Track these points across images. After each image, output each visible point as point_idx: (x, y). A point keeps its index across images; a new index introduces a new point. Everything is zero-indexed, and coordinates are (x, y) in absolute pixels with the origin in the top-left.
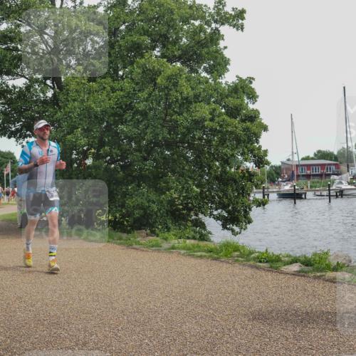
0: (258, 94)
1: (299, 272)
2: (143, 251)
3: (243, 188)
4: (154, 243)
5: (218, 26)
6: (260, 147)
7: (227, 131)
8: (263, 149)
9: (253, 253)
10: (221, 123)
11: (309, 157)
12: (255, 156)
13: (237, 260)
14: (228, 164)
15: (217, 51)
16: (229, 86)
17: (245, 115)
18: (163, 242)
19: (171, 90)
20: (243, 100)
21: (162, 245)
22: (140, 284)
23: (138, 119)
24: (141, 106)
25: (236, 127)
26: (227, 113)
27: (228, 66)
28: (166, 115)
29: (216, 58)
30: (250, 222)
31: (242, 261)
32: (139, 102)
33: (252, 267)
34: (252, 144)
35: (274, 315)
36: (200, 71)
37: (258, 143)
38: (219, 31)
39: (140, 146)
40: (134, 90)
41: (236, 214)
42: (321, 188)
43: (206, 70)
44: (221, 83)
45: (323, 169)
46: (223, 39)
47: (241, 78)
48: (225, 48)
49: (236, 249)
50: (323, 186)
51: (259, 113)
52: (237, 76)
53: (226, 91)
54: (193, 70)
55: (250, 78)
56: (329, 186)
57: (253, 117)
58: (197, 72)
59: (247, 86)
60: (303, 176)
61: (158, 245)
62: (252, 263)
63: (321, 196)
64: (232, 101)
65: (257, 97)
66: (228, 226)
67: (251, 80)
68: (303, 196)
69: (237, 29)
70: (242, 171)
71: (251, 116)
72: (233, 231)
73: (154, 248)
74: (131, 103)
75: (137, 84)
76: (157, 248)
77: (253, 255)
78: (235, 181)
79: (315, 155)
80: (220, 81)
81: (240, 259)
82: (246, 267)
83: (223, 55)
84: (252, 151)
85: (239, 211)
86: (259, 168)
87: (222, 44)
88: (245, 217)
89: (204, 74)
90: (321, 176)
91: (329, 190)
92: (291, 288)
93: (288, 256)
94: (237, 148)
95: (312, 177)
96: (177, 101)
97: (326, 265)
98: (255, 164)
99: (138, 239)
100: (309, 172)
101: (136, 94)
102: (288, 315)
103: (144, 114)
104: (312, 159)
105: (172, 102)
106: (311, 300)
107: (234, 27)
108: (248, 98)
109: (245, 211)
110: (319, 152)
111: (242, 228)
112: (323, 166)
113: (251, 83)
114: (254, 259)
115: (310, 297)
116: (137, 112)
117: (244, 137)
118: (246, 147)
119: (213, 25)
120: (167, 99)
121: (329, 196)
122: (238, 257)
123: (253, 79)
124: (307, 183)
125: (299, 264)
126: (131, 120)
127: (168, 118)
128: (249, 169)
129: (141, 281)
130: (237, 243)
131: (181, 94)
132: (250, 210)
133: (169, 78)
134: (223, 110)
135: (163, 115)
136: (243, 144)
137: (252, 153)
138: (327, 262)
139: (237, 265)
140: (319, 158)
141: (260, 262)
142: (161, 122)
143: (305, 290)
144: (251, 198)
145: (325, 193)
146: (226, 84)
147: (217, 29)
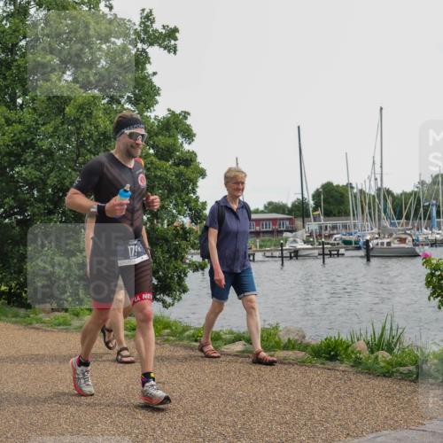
0: (194, 132)
1: (243, 352)
2: (46, 331)
3: (176, 250)
4: (61, 320)
5: (145, 47)
6: (197, 198)
7: (156, 176)
8: (201, 200)
9: (187, 330)
10: (149, 166)
11: (257, 210)
12: (191, 210)
13: (167, 340)
14: (157, 218)
15: (145, 78)
16: (159, 121)
17: (179, 158)
18: (73, 319)
19: (83, 122)
20: (176, 139)
21: (72, 322)
22: (40, 375)
23: (41, 160)
24: (45, 144)
25: (167, 172)
26: (156, 155)
27: (157, 98)
28: (78, 156)
29: (143, 85)
30: (185, 290)
31: (174, 341)
32: (42, 139)
33: (186, 347)
34: (187, 194)
35: (210, 407)
36: (123, 101)
37: (194, 193)
38: (146, 53)
39: (43, 195)
40: (37, 124)
41: (168, 280)
42: (272, 248)
43: (129, 100)
44: (149, 117)
45: (274, 224)
46: (149, 62)
47: (173, 112)
48: (155, 74)
49: (167, 325)
50: (275, 246)
51: (195, 154)
52: (169, 110)
53: (155, 127)
54: (113, 100)
55: (185, 112)
56: (282, 245)
57: (189, 160)
58: (119, 103)
59: (181, 122)
60: (251, 233)
61: (66, 323)
62: (185, 342)
63: (272, 257)
64: (162, 140)
65: (194, 135)
66: (158, 297)
67: (186, 114)
68: (251, 258)
69: (169, 52)
70: (176, 227)
71: (187, 160)
72: (164, 302)
73: (61, 327)
74: (33, 139)
75: (40, 115)
76: (65, 327)
77: (187, 333)
78: (166, 241)
79: (265, 207)
80: (149, 114)
81: (171, 338)
82: (179, 349)
83: (152, 83)
84: (187, 203)
85: (171, 278)
86: (196, 224)
87: (150, 69)
88: (179, 285)
89: (128, 106)
90: (271, 233)
91: (282, 250)
92: (233, 373)
93: (231, 332)
94: (168, 197)
95: (261, 234)
96: (91, 137)
97: (276, 342)
98: (191, 218)
99: (40, 316)
100: (258, 228)
101: (39, 128)
102: (228, 408)
103: (49, 154)
104: (262, 212)
105: (84, 138)
106: (256, 387)
107: (165, 48)
108: (183, 136)
109: (180, 277)
110: (270, 204)
111: (175, 299)
112: (274, 221)
113: (186, 118)
114: (188, 337)
115: (255, 384)
116: (41, 150)
117: (176, 184)
118: (180, 197)
119: (140, 45)
120: (78, 134)
121: (282, 257)
122: (168, 335)
123: (189, 114)
124: (255, 242)
125: (243, 342)
126: (32, 161)
127: (81, 160)
128: (183, 225)
129: (41, 372)
130: (169, 318)
131: (96, 127)
132: (186, 275)
133: (81, 108)
134: (152, 151)
135: (74, 156)
136: (176, 194)
137: (187, 205)
138: (277, 339)
139: (167, 345)
140: (271, 212)
141: (196, 341)
142: (71, 164)
143: (249, 375)
144: (188, 261)
145: (277, 254)
146: (155, 119)
147: (144, 50)
